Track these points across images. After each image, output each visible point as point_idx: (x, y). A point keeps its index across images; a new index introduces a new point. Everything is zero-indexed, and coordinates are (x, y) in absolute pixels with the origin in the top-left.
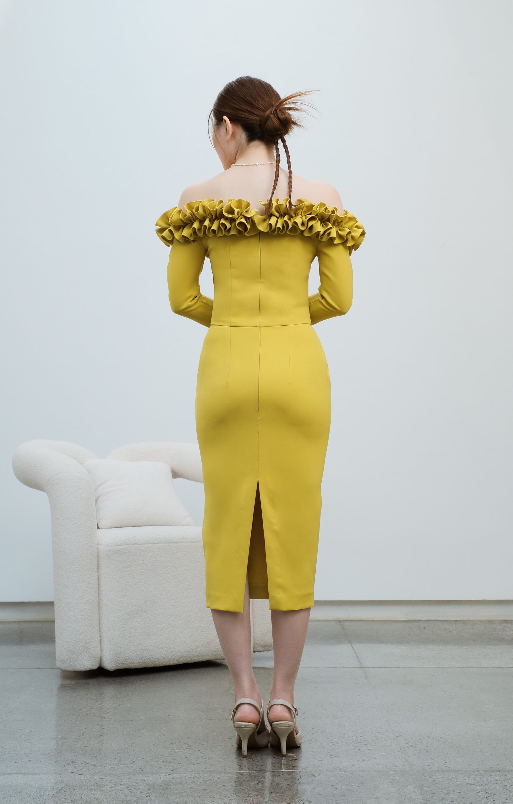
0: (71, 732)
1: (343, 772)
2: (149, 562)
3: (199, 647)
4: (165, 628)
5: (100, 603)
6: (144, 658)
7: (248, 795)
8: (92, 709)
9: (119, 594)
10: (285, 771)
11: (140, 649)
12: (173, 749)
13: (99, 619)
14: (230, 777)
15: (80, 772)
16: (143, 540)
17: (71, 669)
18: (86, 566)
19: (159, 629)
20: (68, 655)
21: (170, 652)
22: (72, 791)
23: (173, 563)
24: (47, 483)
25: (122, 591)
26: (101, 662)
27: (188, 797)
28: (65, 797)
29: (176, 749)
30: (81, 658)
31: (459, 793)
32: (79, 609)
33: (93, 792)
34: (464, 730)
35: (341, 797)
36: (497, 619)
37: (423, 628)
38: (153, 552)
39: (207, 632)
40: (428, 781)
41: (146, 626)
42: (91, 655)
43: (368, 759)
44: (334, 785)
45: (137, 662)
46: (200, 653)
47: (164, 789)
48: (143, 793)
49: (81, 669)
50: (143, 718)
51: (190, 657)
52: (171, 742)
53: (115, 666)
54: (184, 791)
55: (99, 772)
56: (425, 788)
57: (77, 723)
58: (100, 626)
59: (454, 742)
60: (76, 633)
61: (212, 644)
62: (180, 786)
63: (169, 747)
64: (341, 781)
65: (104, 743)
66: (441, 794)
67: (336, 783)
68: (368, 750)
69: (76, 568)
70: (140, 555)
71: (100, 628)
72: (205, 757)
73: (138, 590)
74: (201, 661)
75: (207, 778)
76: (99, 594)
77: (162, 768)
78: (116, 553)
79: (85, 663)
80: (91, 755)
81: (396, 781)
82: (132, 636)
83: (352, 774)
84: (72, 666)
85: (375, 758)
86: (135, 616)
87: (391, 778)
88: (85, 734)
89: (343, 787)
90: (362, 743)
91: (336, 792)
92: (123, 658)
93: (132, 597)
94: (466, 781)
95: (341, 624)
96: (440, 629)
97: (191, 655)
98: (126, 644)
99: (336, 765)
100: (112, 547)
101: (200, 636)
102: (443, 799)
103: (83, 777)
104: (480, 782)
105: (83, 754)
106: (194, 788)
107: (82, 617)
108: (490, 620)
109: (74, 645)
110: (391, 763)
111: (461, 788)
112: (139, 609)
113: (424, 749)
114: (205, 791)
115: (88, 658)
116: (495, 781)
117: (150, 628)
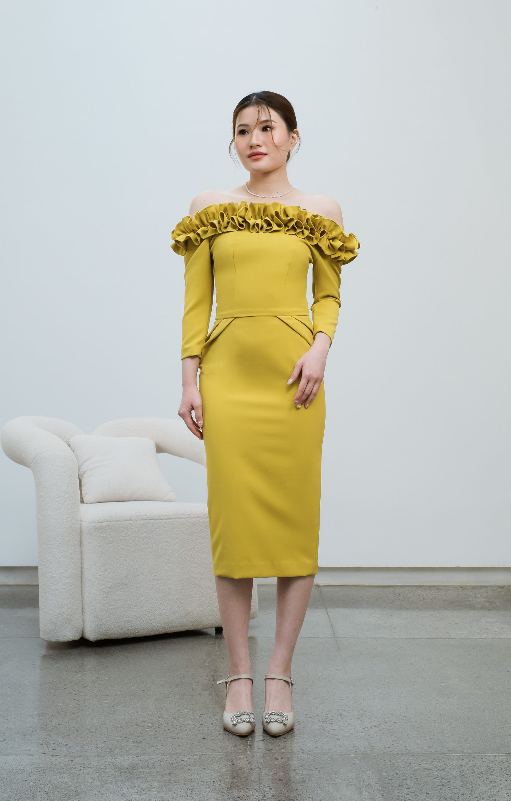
0: (48, 707)
1: (305, 755)
2: (131, 538)
3: (178, 618)
4: (146, 600)
5: (83, 576)
6: (125, 629)
7: (211, 781)
8: (71, 682)
9: (100, 569)
10: (250, 753)
11: (121, 620)
12: (144, 728)
13: (82, 592)
14: (195, 760)
15: (51, 753)
16: (124, 517)
17: (54, 640)
18: (69, 542)
19: (139, 601)
20: (51, 627)
21: (150, 623)
22: (42, 774)
23: (154, 539)
24: (32, 461)
25: (104, 565)
26: (83, 633)
27: (153, 782)
28: (34, 781)
29: (147, 727)
30: (63, 629)
31: (416, 778)
32: (62, 583)
33: (61, 776)
34: (427, 708)
35: (301, 783)
36: (470, 585)
37: (398, 594)
38: (134, 528)
39: (186, 604)
40: (387, 765)
41: (126, 599)
42: (73, 627)
43: (331, 740)
44: (296, 770)
45: (118, 633)
46: (179, 623)
47: (131, 773)
48: (110, 776)
49: (63, 640)
50: (119, 692)
51: (169, 627)
52: (143, 720)
53: (96, 637)
54: (149, 776)
55: (70, 753)
56: (383, 774)
57: (55, 698)
58: (82, 598)
59: (416, 721)
60: (59, 606)
61: (191, 615)
62: (146, 770)
63: (140, 726)
64: (302, 765)
65: (78, 721)
66: (399, 780)
67: (298, 768)
68: (332, 731)
69: (60, 544)
70: (121, 532)
71: (82, 601)
72: (174, 737)
73: (119, 565)
74: (180, 631)
75: (174, 761)
76: (81, 569)
77: (131, 749)
78: (98, 529)
79: (67, 634)
80: (64, 733)
81: (356, 765)
82: (113, 608)
83: (314, 758)
84: (54, 637)
85: (338, 739)
86: (116, 590)
87: (352, 762)
88: (61, 710)
89: (304, 772)
90: (327, 722)
91: (296, 777)
92: (105, 630)
93: (113, 572)
94: (424, 765)
95: (320, 589)
96: (414, 595)
97: (170, 625)
98: (108, 615)
99: (299, 747)
100: (94, 524)
101: (180, 607)
102: (399, 786)
103: (53, 759)
104: (437, 767)
105: (57, 733)
106: (159, 772)
107: (65, 590)
108: (463, 586)
109: (56, 617)
110: (354, 745)
111: (419, 774)
112: (120, 583)
113: (386, 729)
114: (170, 775)
115: (70, 630)
116: (452, 766)
117: (131, 600)
